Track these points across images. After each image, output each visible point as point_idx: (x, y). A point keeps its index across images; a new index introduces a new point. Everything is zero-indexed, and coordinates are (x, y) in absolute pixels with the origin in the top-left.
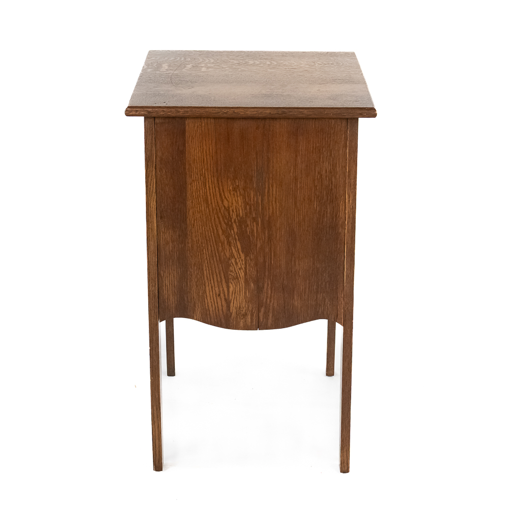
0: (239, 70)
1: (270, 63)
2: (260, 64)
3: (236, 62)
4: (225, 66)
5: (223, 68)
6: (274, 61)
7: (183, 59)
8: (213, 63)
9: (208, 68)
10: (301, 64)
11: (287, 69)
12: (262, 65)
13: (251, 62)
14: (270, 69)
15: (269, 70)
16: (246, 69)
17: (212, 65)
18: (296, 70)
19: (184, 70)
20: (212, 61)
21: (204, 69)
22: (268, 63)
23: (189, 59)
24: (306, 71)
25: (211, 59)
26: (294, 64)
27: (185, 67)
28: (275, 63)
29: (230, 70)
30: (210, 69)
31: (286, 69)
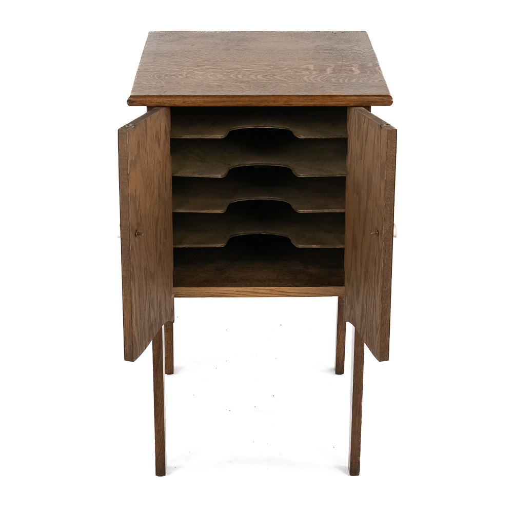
0: (272, 67)
1: (238, 76)
2: (250, 74)
3: (277, 77)
4: (289, 71)
5: (291, 69)
6: (233, 79)
7: (341, 81)
8: (304, 75)
9: (307, 69)
10: (202, 75)
11: (219, 68)
12: (248, 73)
13: (259, 77)
14: (238, 68)
15: (239, 66)
16: (265, 68)
17: (304, 72)
18: (210, 67)
19: (333, 66)
20: (305, 78)
21: (312, 67)
22: (240, 76)
23: (333, 79)
24: (199, 66)
25: (307, 80)
26: (211, 76)
27: (333, 69)
28: (232, 76)
29: (282, 66)
30: (305, 67)
31: (221, 69)
